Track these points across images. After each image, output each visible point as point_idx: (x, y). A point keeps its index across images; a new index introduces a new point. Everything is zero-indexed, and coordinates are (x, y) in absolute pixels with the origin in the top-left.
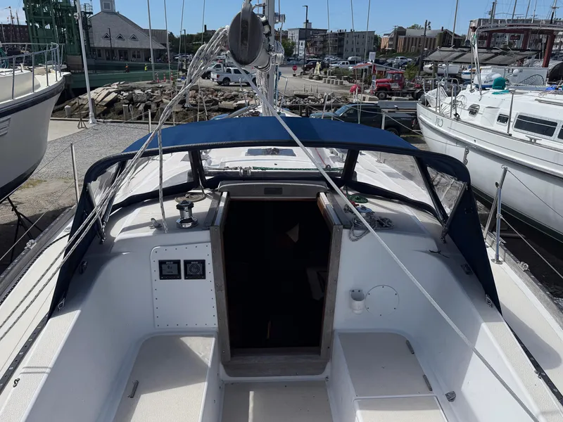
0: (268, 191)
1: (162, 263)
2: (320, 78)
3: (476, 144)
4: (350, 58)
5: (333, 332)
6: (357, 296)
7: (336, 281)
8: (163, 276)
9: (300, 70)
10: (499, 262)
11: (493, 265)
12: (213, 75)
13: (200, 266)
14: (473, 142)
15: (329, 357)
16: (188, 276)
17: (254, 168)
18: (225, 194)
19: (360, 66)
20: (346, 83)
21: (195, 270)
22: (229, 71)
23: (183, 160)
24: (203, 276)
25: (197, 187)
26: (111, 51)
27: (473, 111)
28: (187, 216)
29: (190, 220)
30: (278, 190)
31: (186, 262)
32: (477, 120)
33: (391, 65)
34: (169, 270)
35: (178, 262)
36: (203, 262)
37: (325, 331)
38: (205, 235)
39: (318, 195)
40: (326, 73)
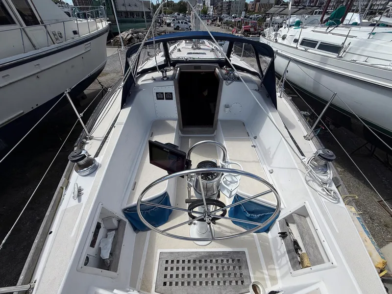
0: (196, 67)
1: (157, 93)
2: (219, 26)
3: (282, 53)
4: (233, 15)
5: (218, 120)
6: (227, 106)
7: (220, 101)
8: (158, 99)
9: (210, 21)
10: (281, 97)
11: (278, 98)
12: (172, 25)
13: (171, 95)
14: (281, 52)
15: (216, 128)
16: (167, 99)
17: (190, 58)
18: (179, 69)
19: (238, 19)
20: (230, 28)
21: (169, 96)
22: (179, 22)
23: (162, 57)
24: (172, 99)
25: (168, 66)
26: (126, 12)
27: (284, 38)
28: (165, 76)
29: (166, 77)
30: (199, 67)
31: (165, 93)
32: (285, 42)
33: (251, 19)
34: (160, 96)
35: (163, 93)
36: (172, 93)
37: (215, 120)
38: (172, 83)
39: (215, 69)
40: (222, 23)
